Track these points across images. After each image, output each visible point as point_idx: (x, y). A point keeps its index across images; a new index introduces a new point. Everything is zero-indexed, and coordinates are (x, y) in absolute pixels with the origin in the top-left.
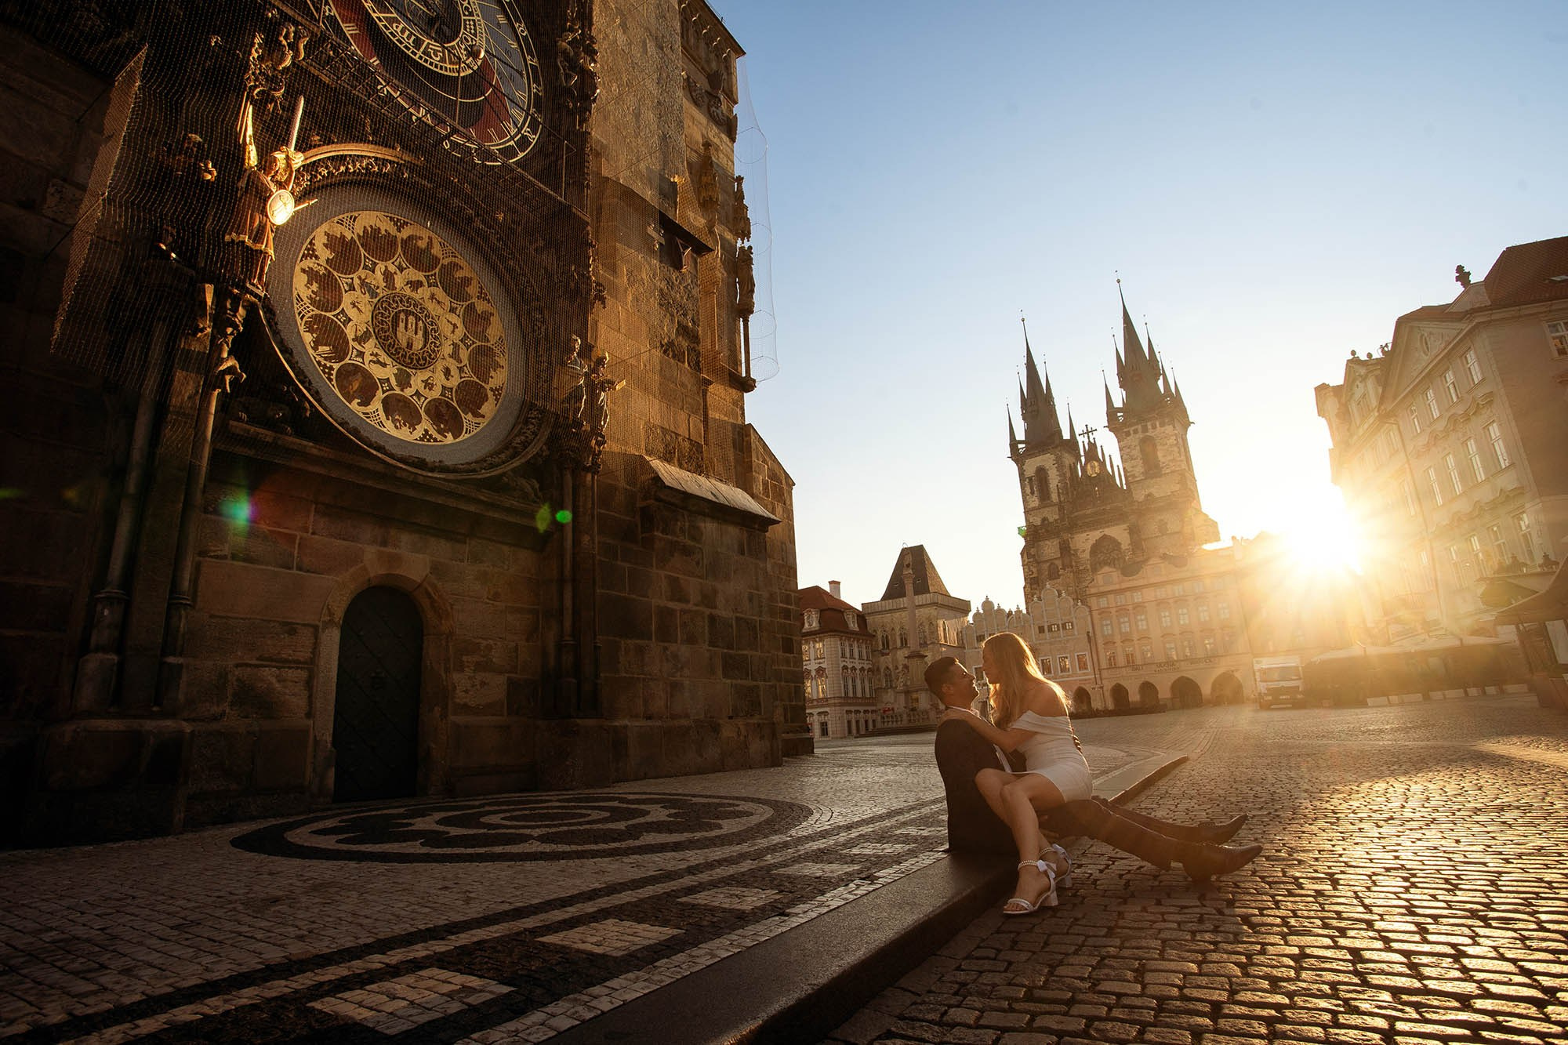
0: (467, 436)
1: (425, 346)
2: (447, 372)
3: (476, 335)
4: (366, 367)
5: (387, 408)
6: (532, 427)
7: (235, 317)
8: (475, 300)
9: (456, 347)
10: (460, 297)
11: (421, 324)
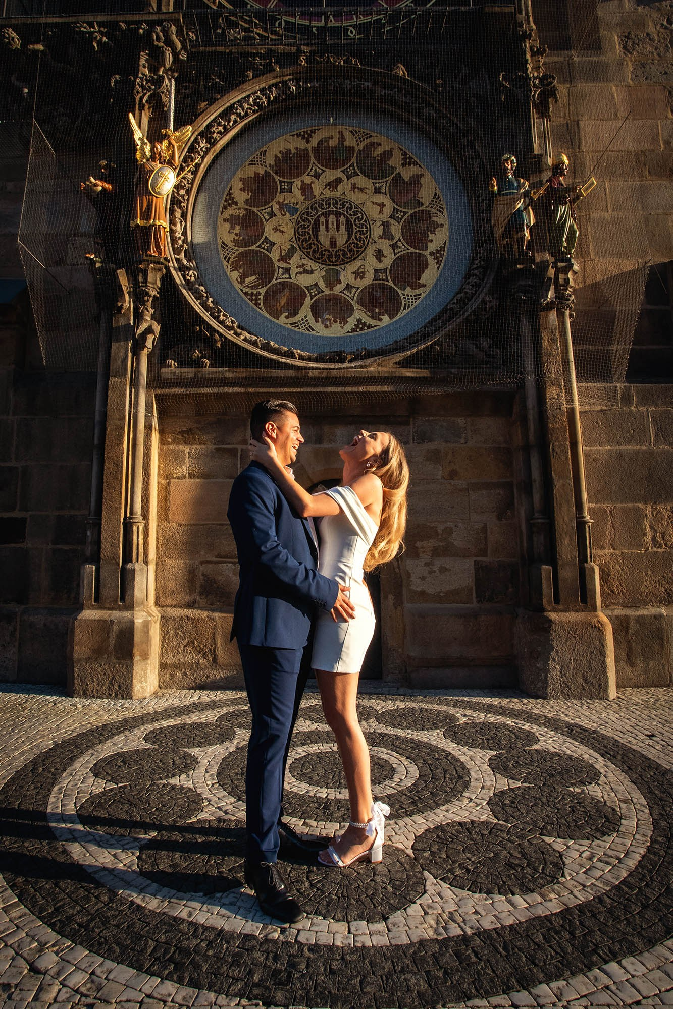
0: (406, 312)
1: (349, 238)
2: (379, 255)
3: (406, 205)
4: (293, 280)
5: (316, 311)
6: (473, 280)
7: (146, 286)
8: (400, 170)
9: (386, 225)
10: (383, 174)
11: (342, 219)
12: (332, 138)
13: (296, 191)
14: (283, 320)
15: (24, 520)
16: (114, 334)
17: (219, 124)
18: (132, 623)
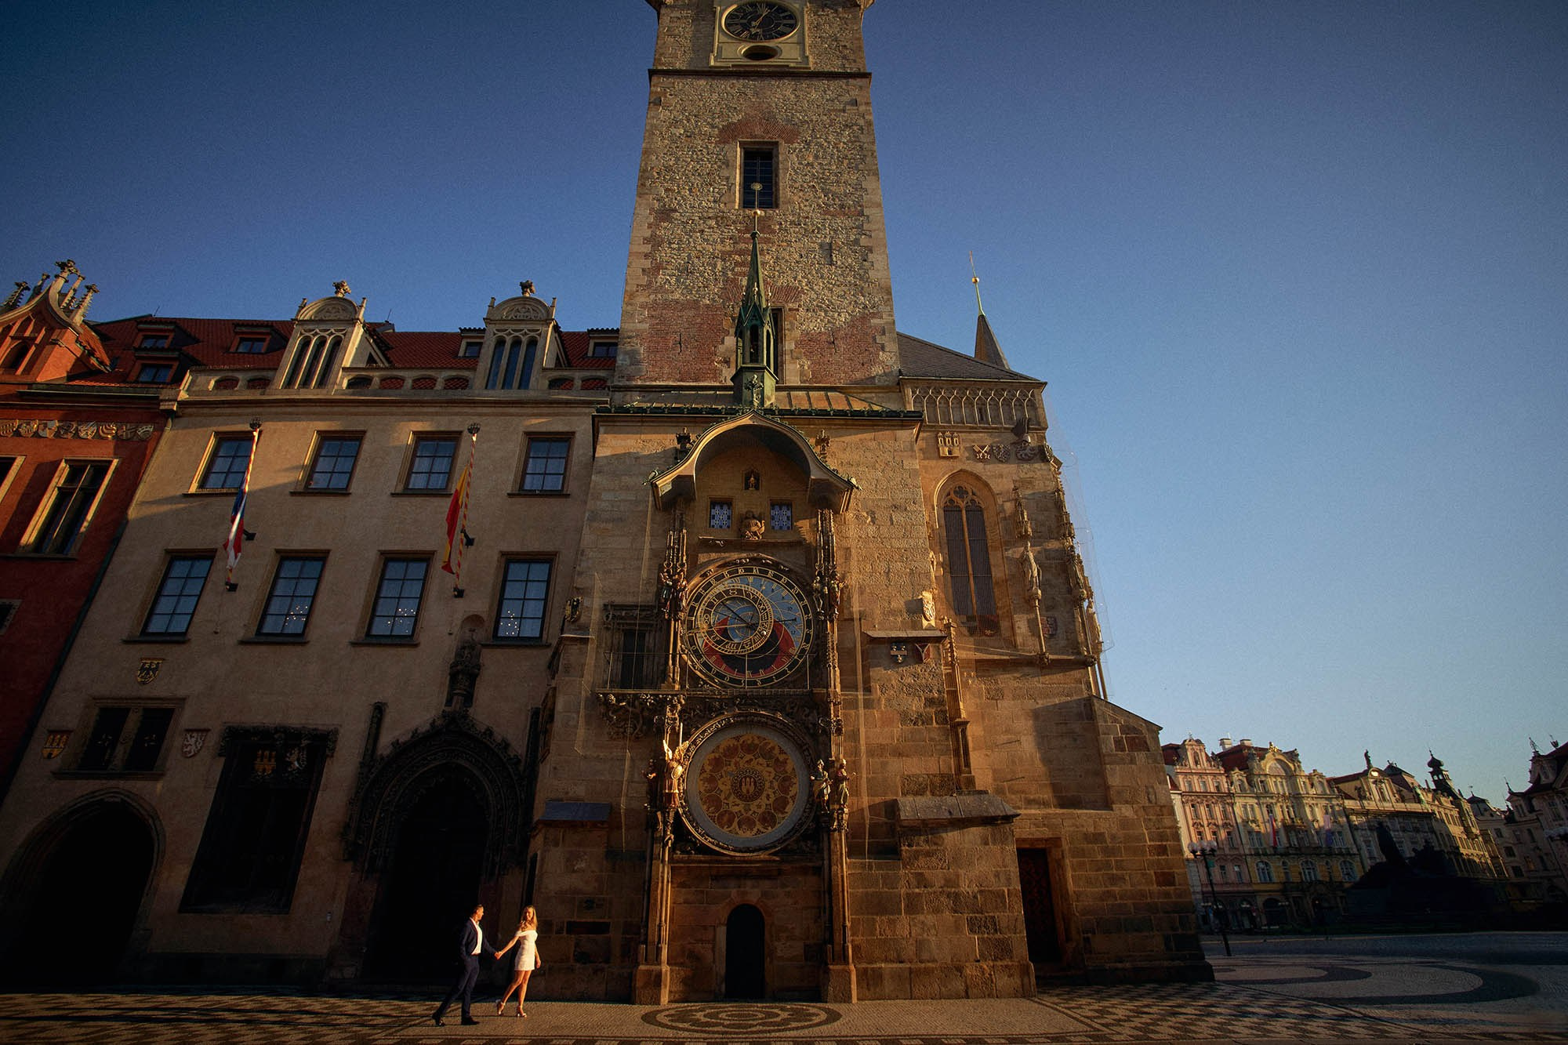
0: (779, 825)
1: (755, 788)
2: (768, 796)
3: (780, 772)
4: (730, 809)
5: (740, 824)
6: (805, 813)
8: (778, 756)
9: (771, 782)
10: (771, 758)
11: (752, 778)
12: (749, 739)
13: (733, 765)
14: (726, 830)
15: (609, 923)
16: (654, 840)
17: (701, 737)
18: (661, 970)
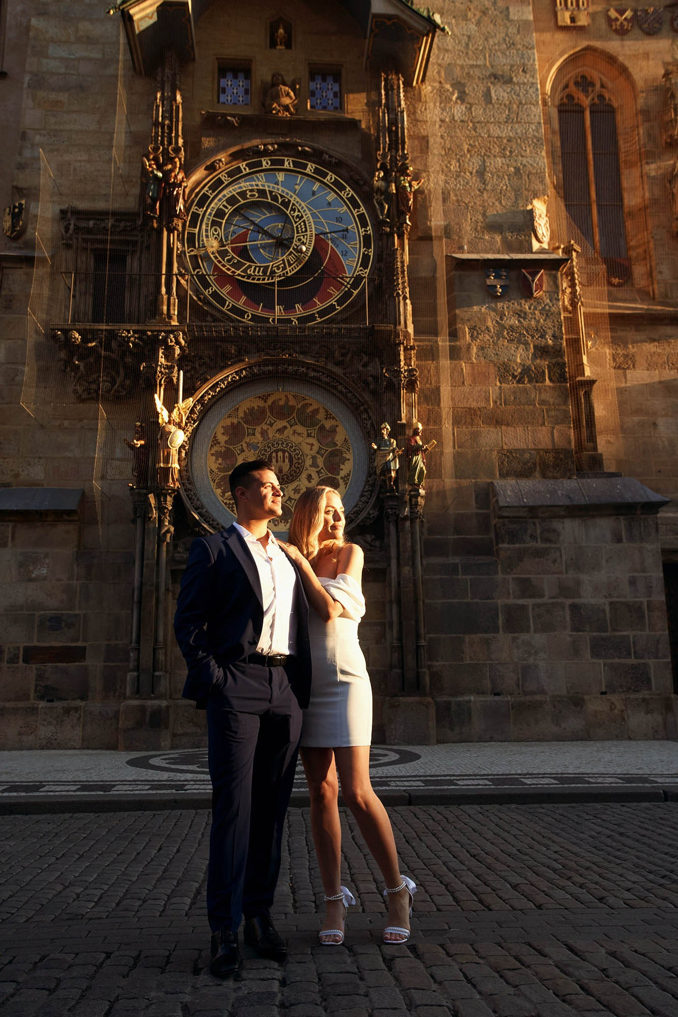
1: (290, 467)
2: (309, 478)
3: (327, 445)
6: (363, 499)
7: (166, 504)
8: (324, 422)
9: (314, 458)
10: (313, 425)
11: (287, 454)
12: (281, 399)
13: (258, 435)
15: (85, 648)
16: (145, 533)
17: (210, 394)
